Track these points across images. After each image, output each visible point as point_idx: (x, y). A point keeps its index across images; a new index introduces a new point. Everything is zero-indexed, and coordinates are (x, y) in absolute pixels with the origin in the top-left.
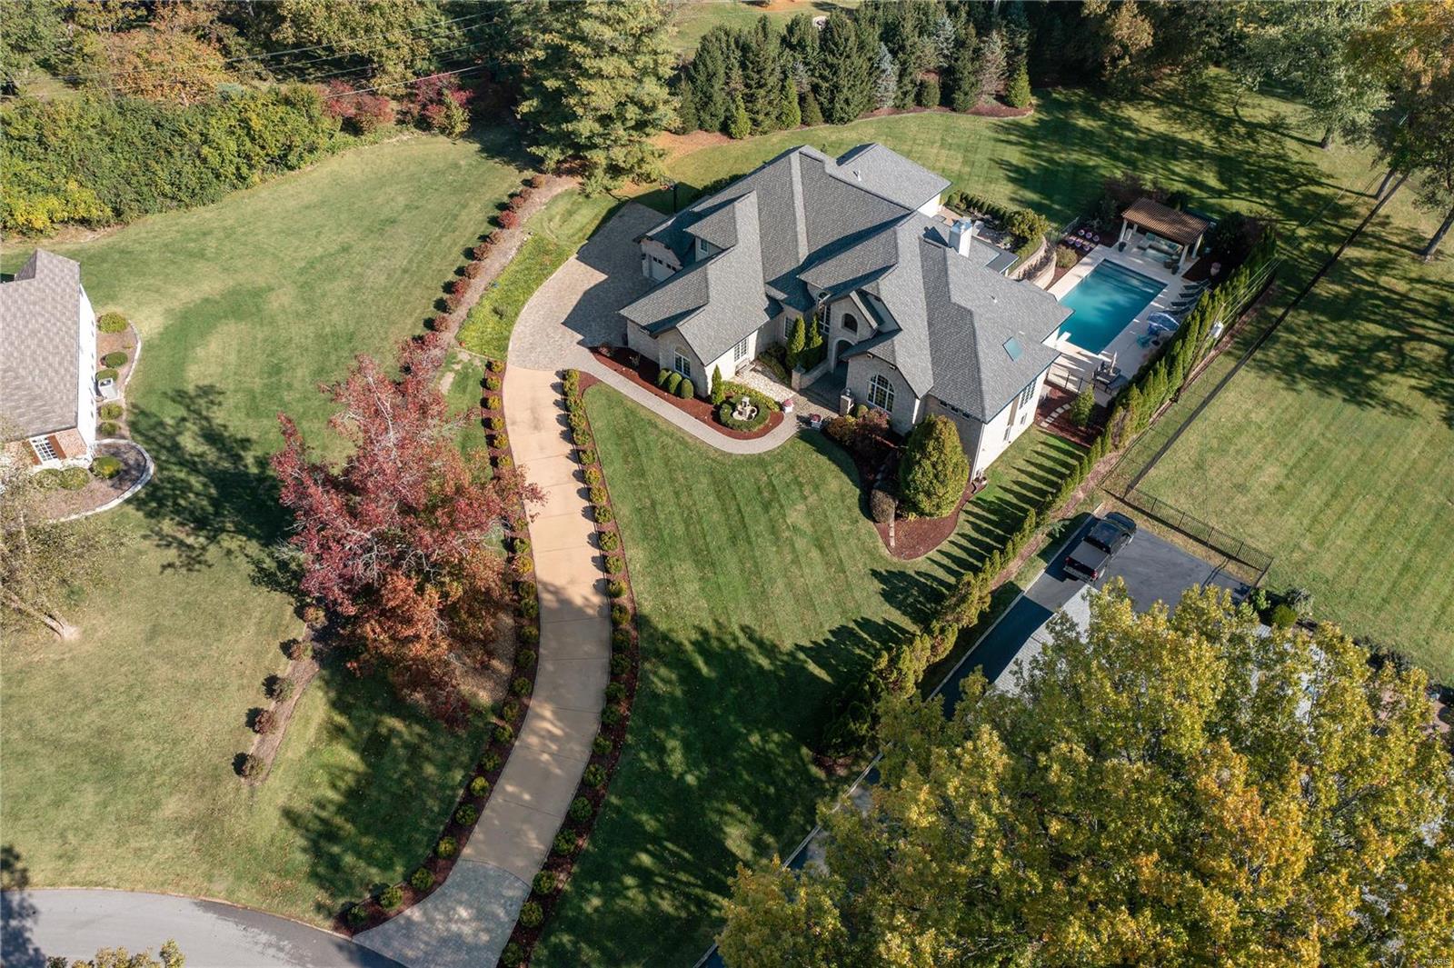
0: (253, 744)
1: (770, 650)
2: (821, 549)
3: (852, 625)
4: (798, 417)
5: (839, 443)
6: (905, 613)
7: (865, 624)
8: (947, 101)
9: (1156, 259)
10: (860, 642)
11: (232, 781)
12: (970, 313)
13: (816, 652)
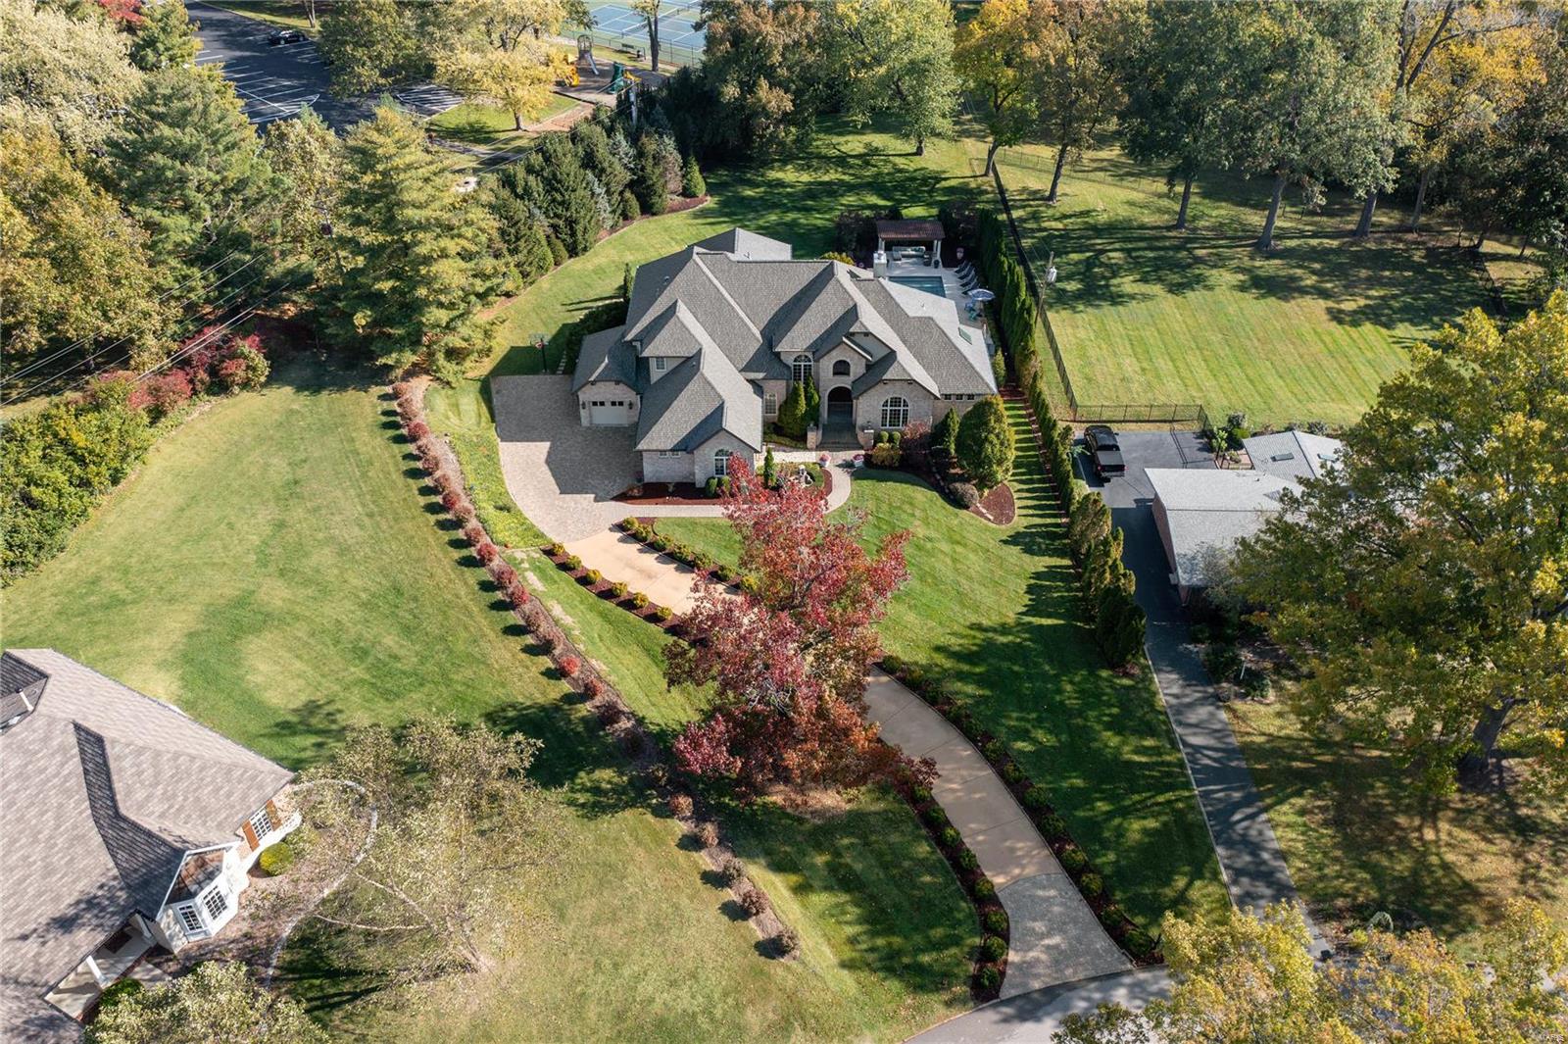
0: (756, 930)
1: (1004, 629)
2: (958, 543)
3: (1032, 581)
4: (839, 466)
5: (891, 468)
6: (1050, 556)
7: (1038, 576)
8: (648, 209)
9: (913, 264)
10: (1049, 589)
11: (777, 968)
12: (931, 319)
13: (1032, 610)
